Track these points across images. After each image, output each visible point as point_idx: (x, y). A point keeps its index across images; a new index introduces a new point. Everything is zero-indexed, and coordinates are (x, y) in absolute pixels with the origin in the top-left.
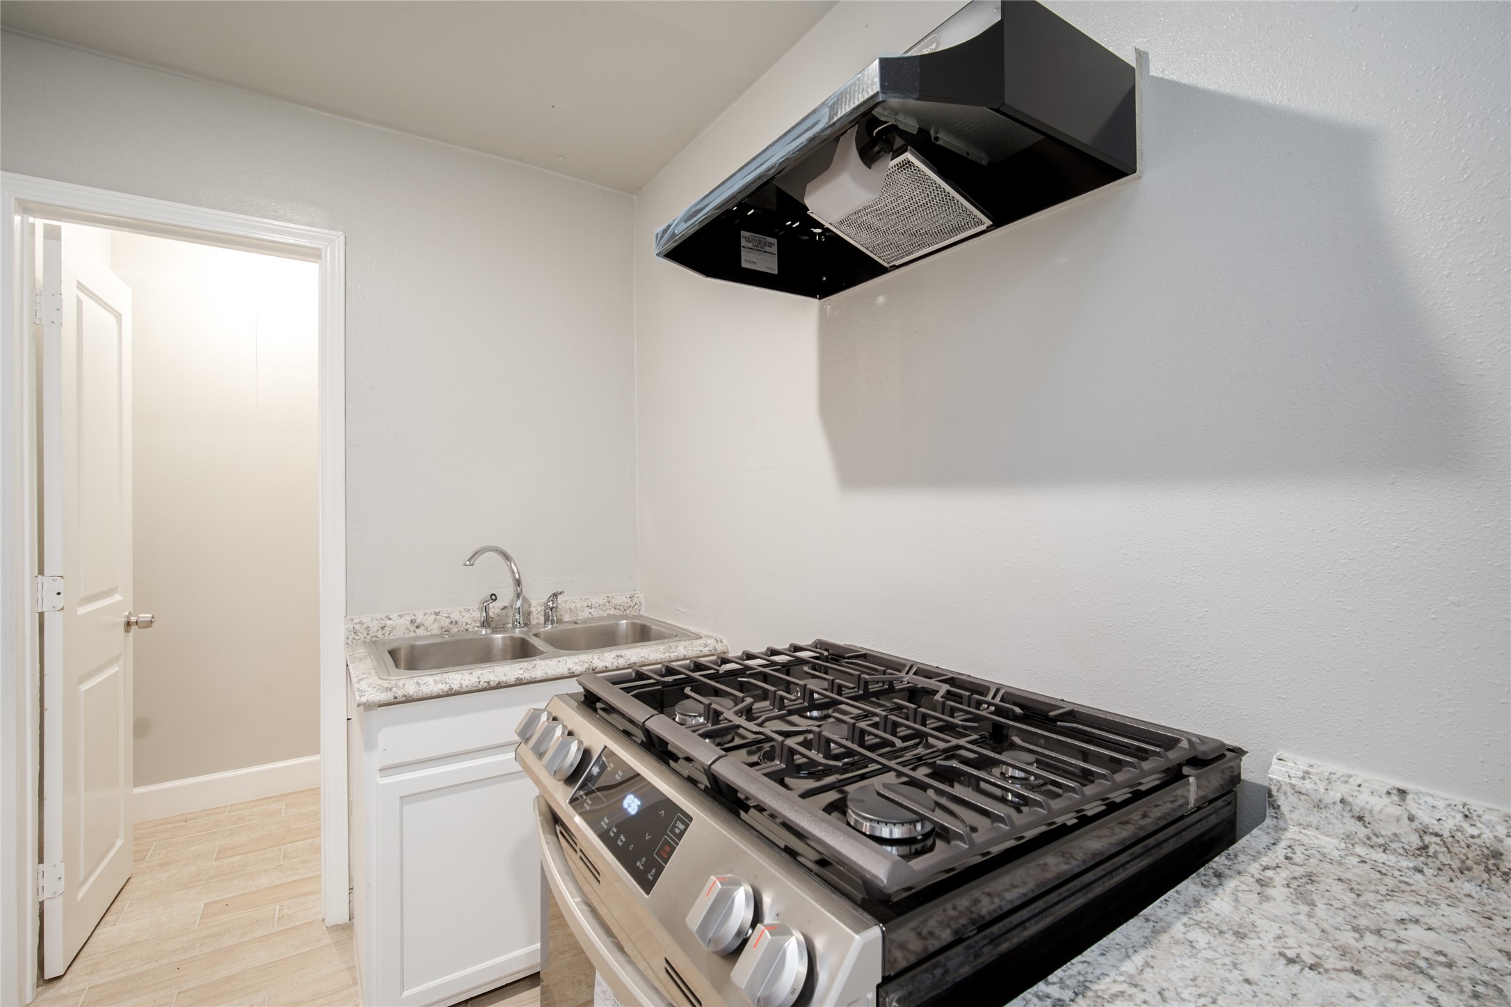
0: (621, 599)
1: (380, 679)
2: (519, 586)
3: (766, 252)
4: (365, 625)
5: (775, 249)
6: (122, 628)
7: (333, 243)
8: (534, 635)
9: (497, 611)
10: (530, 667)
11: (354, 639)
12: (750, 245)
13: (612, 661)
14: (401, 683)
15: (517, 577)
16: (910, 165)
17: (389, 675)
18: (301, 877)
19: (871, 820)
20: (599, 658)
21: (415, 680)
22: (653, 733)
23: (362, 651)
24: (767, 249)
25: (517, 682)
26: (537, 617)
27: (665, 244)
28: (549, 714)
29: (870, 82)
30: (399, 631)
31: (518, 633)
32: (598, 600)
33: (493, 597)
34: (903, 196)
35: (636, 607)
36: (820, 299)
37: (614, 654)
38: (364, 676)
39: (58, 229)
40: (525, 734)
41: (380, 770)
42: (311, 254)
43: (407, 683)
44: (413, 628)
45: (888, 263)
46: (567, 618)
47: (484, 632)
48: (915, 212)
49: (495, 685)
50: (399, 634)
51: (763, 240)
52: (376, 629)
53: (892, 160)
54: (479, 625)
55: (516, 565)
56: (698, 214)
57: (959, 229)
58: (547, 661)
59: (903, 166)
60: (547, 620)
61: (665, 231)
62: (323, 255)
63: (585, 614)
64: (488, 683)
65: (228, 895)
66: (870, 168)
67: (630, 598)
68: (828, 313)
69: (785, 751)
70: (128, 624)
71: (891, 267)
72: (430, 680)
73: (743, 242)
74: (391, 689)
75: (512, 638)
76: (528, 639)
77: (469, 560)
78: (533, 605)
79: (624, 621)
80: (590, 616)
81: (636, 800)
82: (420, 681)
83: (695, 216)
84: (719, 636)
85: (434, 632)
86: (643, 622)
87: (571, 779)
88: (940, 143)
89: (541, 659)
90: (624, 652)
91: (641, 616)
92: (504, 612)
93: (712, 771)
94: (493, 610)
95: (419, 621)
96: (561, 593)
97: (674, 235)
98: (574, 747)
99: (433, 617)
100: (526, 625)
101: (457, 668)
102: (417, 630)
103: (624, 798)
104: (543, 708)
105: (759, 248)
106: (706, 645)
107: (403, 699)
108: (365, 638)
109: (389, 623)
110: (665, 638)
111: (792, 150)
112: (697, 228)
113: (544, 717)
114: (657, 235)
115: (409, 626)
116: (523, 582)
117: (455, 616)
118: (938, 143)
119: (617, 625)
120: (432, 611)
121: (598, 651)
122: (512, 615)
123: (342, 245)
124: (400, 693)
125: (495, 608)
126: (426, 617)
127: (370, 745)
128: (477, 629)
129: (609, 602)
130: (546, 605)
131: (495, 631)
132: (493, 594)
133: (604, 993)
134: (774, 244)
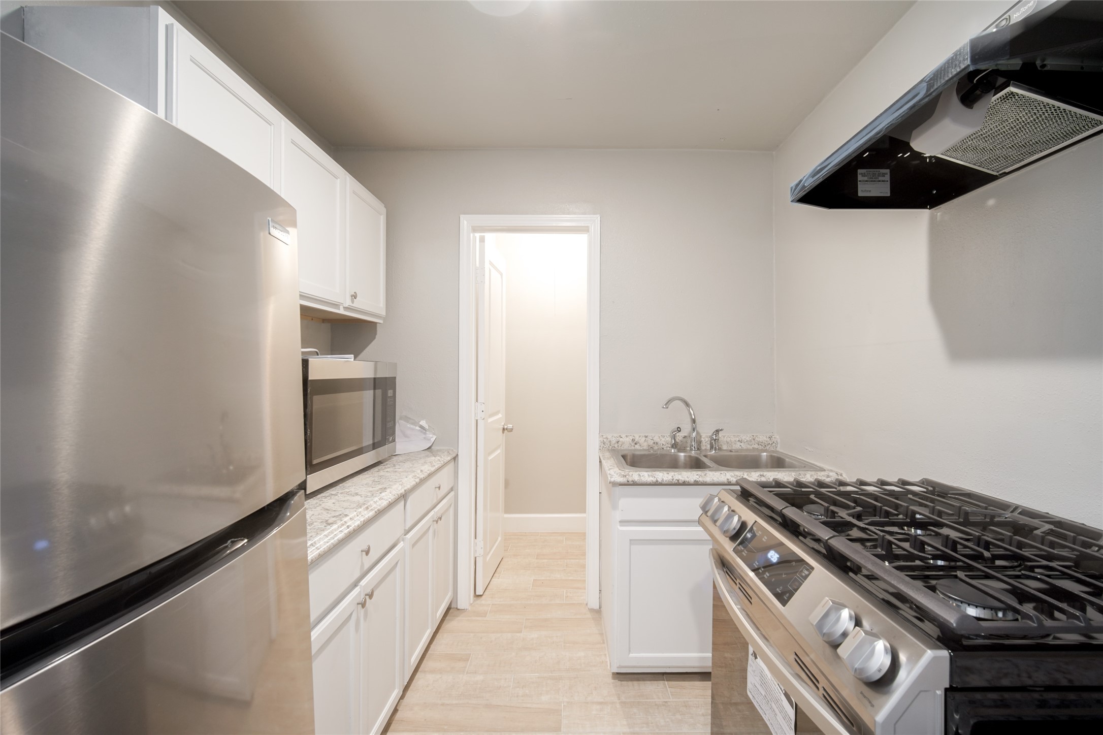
0: (762, 438)
1: (620, 470)
2: (694, 423)
3: (880, 181)
4: (609, 440)
5: (888, 177)
6: (501, 431)
7: (594, 222)
8: (704, 456)
9: (681, 438)
10: (703, 475)
11: (603, 447)
12: (866, 178)
13: (757, 478)
14: (631, 473)
15: (693, 417)
16: (1014, 95)
17: (624, 468)
18: (575, 579)
19: (955, 600)
20: (747, 475)
21: (638, 473)
22: (787, 517)
23: (607, 454)
24: (881, 178)
25: (695, 483)
26: (706, 445)
27: (797, 194)
28: (719, 499)
29: (962, 59)
30: (626, 444)
31: (693, 453)
32: (747, 437)
33: (679, 430)
34: (1009, 119)
35: (774, 444)
36: (930, 209)
37: (758, 474)
38: (611, 467)
39: (484, 236)
40: (705, 508)
41: (620, 522)
42: (584, 230)
43: (634, 474)
44: (633, 444)
45: (998, 172)
46: (725, 447)
47: (673, 451)
48: (1022, 129)
49: (682, 483)
50: (626, 447)
51: (877, 173)
52: (614, 442)
53: (994, 96)
54: (670, 446)
55: (692, 410)
56: (822, 171)
57: (1074, 133)
58: (713, 473)
59: (1007, 97)
60: (712, 447)
61: (797, 185)
62: (590, 230)
63: (737, 446)
64: (678, 481)
65: (543, 578)
66: (972, 108)
67: (769, 438)
68: (938, 218)
69: (885, 543)
70: (504, 429)
71: (1000, 174)
72: (646, 474)
73: (860, 178)
74: (626, 476)
75: (690, 456)
76: (700, 458)
77: (666, 405)
78: (703, 437)
79: (765, 454)
80: (740, 447)
81: (776, 554)
82: (640, 474)
83: (820, 172)
84: (840, 471)
85: (645, 448)
86: (778, 456)
87: (734, 538)
88: (1048, 68)
89: (709, 471)
90: (765, 473)
91: (778, 451)
92: (685, 440)
93: (829, 544)
94: (678, 438)
95: (636, 440)
96: (721, 430)
97: (804, 187)
98: (736, 519)
99: (644, 439)
100: (698, 449)
101: (660, 469)
102: (636, 446)
103: (769, 552)
104: (716, 495)
105: (873, 180)
106: (828, 476)
107: (632, 483)
108: (609, 447)
109: (621, 439)
110: (796, 468)
111: (896, 118)
112: (821, 180)
113: (716, 500)
114: (792, 188)
115: (631, 442)
116: (697, 421)
117: (656, 439)
118: (1046, 69)
119: (760, 456)
120: (644, 435)
121: (747, 470)
122: (689, 442)
123: (599, 222)
124: (630, 479)
125: (680, 436)
126: (640, 438)
127: (615, 507)
128: (668, 448)
129: (754, 439)
130: (712, 439)
131: (679, 451)
132: (678, 428)
133: (754, 671)
134: (887, 174)
